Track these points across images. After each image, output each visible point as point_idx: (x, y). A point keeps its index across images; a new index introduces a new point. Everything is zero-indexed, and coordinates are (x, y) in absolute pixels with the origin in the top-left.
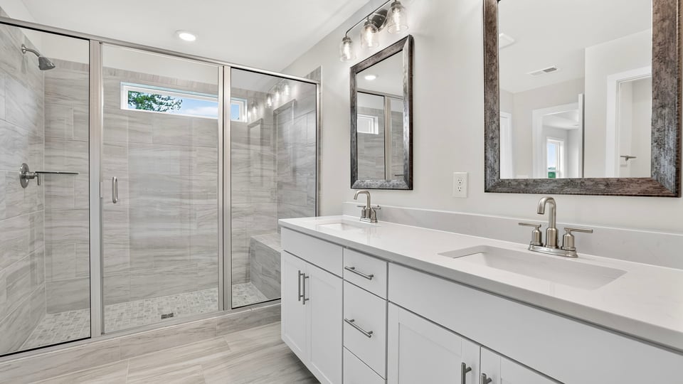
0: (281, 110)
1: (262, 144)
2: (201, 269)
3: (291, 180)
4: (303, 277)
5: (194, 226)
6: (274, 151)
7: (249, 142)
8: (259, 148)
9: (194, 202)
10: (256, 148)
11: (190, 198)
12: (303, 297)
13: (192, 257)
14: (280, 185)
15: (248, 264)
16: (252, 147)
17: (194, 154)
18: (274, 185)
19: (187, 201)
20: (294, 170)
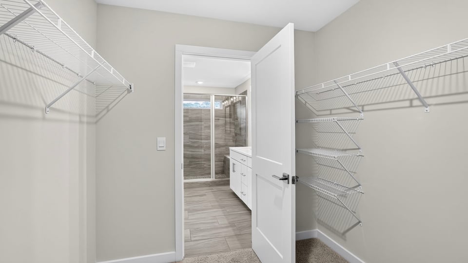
0: (236, 103)
1: (230, 118)
2: (205, 167)
3: (239, 133)
4: (234, 164)
5: (203, 151)
6: (234, 120)
7: (225, 118)
8: (229, 119)
9: (203, 141)
10: (228, 120)
11: (201, 140)
12: (234, 171)
13: (202, 162)
14: (236, 134)
15: (223, 167)
16: (227, 119)
17: (203, 123)
18: (234, 134)
19: (200, 141)
20: (240, 129)
